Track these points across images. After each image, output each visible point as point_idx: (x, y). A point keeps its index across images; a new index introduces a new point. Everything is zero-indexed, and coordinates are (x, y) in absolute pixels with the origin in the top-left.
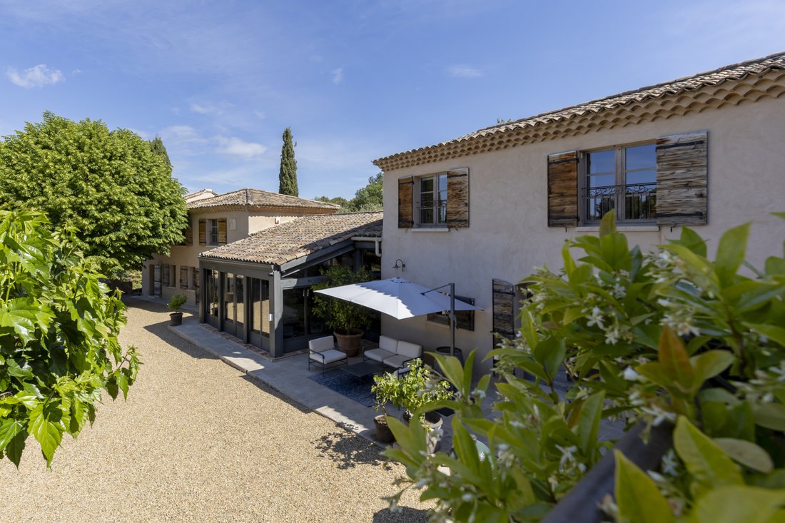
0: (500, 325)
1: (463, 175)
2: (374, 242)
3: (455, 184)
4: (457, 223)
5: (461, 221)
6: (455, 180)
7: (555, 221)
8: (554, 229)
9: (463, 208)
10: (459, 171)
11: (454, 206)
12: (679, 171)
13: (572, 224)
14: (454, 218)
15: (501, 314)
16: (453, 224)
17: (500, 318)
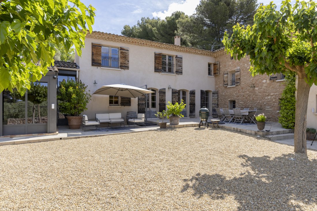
0: (141, 102)
1: (127, 50)
2: (76, 71)
3: (124, 53)
4: (125, 67)
5: (126, 67)
6: (124, 51)
7: (157, 71)
8: (156, 73)
9: (127, 62)
10: (125, 48)
11: (123, 61)
12: (179, 63)
13: (160, 72)
14: (123, 65)
15: (141, 98)
16: (123, 67)
17: (141, 100)
